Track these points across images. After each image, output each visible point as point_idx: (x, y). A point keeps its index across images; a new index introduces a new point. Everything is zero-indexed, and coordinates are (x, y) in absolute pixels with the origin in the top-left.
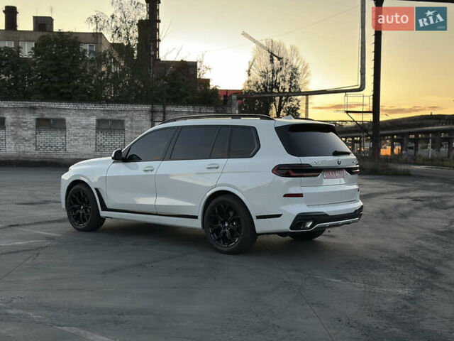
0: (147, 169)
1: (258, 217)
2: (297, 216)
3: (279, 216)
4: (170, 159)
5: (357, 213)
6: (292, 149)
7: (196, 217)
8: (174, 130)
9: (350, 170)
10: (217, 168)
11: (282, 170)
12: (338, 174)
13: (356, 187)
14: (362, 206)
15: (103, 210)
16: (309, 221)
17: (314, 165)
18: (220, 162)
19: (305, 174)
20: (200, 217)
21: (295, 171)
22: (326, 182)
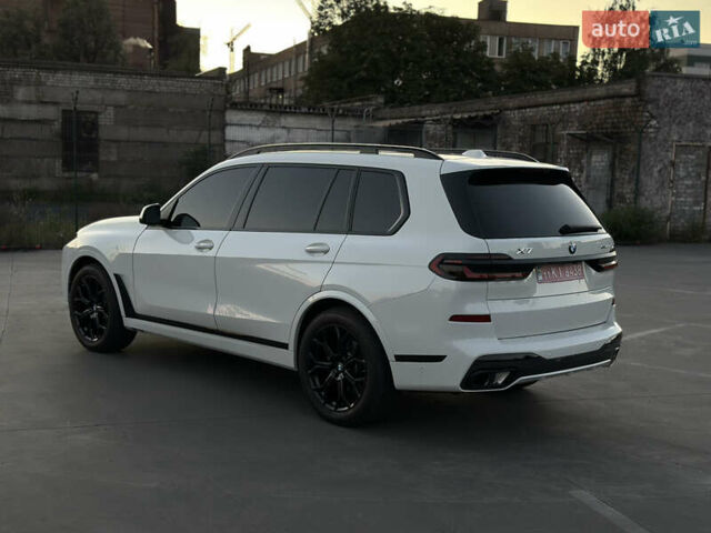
0: (202, 244)
1: (400, 358)
2: (476, 361)
3: (439, 358)
4: (244, 228)
5: (609, 350)
6: (472, 221)
7: (285, 346)
8: (254, 171)
9: (597, 264)
10: (326, 252)
11: (450, 266)
12: (568, 272)
13: (608, 296)
14: (619, 336)
15: (127, 316)
16: (501, 370)
17: (517, 256)
18: (332, 240)
19: (497, 275)
20: (292, 347)
21: (475, 268)
22: (543, 289)
